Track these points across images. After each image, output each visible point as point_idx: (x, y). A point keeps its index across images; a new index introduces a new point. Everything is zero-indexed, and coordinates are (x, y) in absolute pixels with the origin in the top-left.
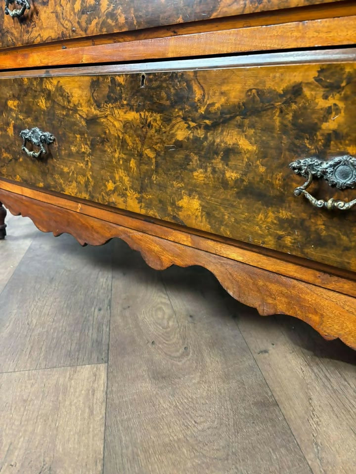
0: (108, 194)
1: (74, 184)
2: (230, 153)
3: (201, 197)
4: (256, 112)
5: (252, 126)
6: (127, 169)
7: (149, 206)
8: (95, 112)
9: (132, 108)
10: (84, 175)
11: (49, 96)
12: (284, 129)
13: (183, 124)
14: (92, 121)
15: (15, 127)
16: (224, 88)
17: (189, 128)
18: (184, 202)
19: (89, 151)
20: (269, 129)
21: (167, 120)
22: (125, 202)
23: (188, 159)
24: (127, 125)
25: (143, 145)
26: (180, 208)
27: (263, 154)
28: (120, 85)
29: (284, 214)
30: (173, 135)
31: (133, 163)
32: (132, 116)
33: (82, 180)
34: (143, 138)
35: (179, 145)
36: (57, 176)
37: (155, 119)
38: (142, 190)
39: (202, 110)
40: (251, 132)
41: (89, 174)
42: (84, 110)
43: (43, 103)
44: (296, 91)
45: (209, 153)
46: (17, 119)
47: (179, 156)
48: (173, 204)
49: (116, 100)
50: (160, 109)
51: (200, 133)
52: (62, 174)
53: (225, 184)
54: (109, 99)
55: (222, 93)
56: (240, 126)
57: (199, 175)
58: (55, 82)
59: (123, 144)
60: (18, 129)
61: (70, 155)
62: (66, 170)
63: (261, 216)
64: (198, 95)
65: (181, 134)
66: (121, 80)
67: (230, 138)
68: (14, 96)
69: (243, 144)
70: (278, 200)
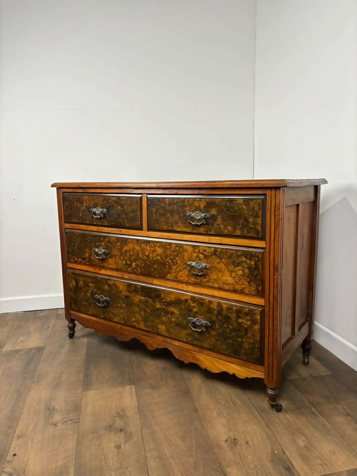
1: (118, 318)
2: (172, 313)
3: (165, 325)
4: (178, 304)
5: (177, 307)
6: (140, 315)
7: (148, 327)
8: (128, 294)
9: (142, 296)
10: (123, 314)
11: (109, 285)
12: (185, 309)
13: (158, 303)
14: (127, 297)
15: (91, 293)
16: (170, 296)
17: (160, 304)
18: (160, 326)
19: (125, 306)
20: (181, 308)
21: (154, 301)
22: (139, 325)
23: (160, 314)
24: (140, 301)
25: (146, 307)
26: (159, 328)
27: (181, 314)
29: (188, 332)
30: (156, 306)
31: (142, 313)
32: (142, 298)
33: (122, 316)
34: (146, 305)
35: (157, 309)
36: (110, 314)
37: (150, 300)
38: (145, 321)
39: (164, 300)
40: (177, 308)
41: (125, 315)
42: (124, 293)
43: (106, 287)
44: (187, 300)
45: (167, 313)
46: (93, 290)
47: (158, 312)
48: (156, 327)
49: (136, 292)
50: (152, 298)
51: (164, 307)
52: (113, 313)
53: (172, 322)
54: (134, 292)
55: (170, 297)
56: (175, 306)
57: (164, 318)
58: (113, 282)
59: (139, 306)
60: (93, 294)
61: (117, 307)
62: (115, 312)
63: (182, 332)
64: (163, 296)
65: (158, 306)
66: (138, 287)
67: (172, 309)
68: (93, 283)
69: (176, 312)
70: (186, 328)
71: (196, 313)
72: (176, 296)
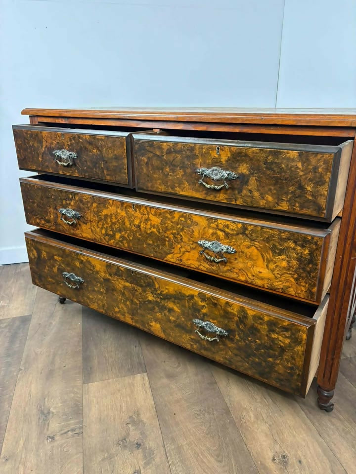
0: (116, 312)
1: (96, 304)
2: (171, 310)
3: (160, 323)
4: (179, 299)
5: (178, 303)
6: (126, 306)
7: (136, 321)
8: (108, 276)
9: (127, 281)
10: (102, 302)
11: (82, 262)
12: (189, 308)
13: (151, 294)
14: (107, 280)
15: (58, 269)
16: (167, 287)
17: (154, 296)
18: (153, 324)
19: (105, 292)
20: (184, 306)
21: (145, 291)
22: (125, 318)
23: (153, 309)
24: (125, 287)
25: (133, 297)
26: (151, 326)
27: (183, 313)
28: (122, 271)
29: (192, 337)
30: (147, 297)
31: (128, 303)
32: (128, 284)
33: (101, 304)
34: (133, 295)
35: (149, 302)
36: (85, 298)
37: (140, 289)
38: (133, 314)
39: (159, 292)
40: (178, 305)
41: (105, 302)
42: (103, 274)
43: (78, 264)
44: (192, 297)
45: (163, 308)
46: (60, 265)
47: (150, 306)
48: (148, 324)
49: (119, 276)
50: (141, 286)
51: (159, 300)
52: (88, 298)
53: (170, 321)
54: (116, 274)
55: (166, 289)
56: (174, 302)
57: (159, 315)
58: (86, 258)
59: (123, 294)
60: (61, 271)
61: (94, 291)
62: (91, 297)
63: (184, 336)
64: (157, 286)
65: (151, 298)
66: (122, 269)
67: (171, 305)
68: (59, 256)
69: (176, 308)
70: (190, 331)
71: (205, 315)
72: (176, 289)
